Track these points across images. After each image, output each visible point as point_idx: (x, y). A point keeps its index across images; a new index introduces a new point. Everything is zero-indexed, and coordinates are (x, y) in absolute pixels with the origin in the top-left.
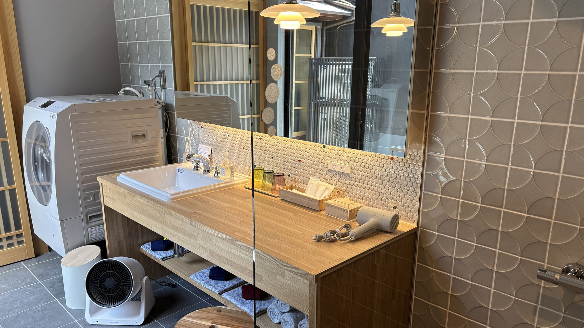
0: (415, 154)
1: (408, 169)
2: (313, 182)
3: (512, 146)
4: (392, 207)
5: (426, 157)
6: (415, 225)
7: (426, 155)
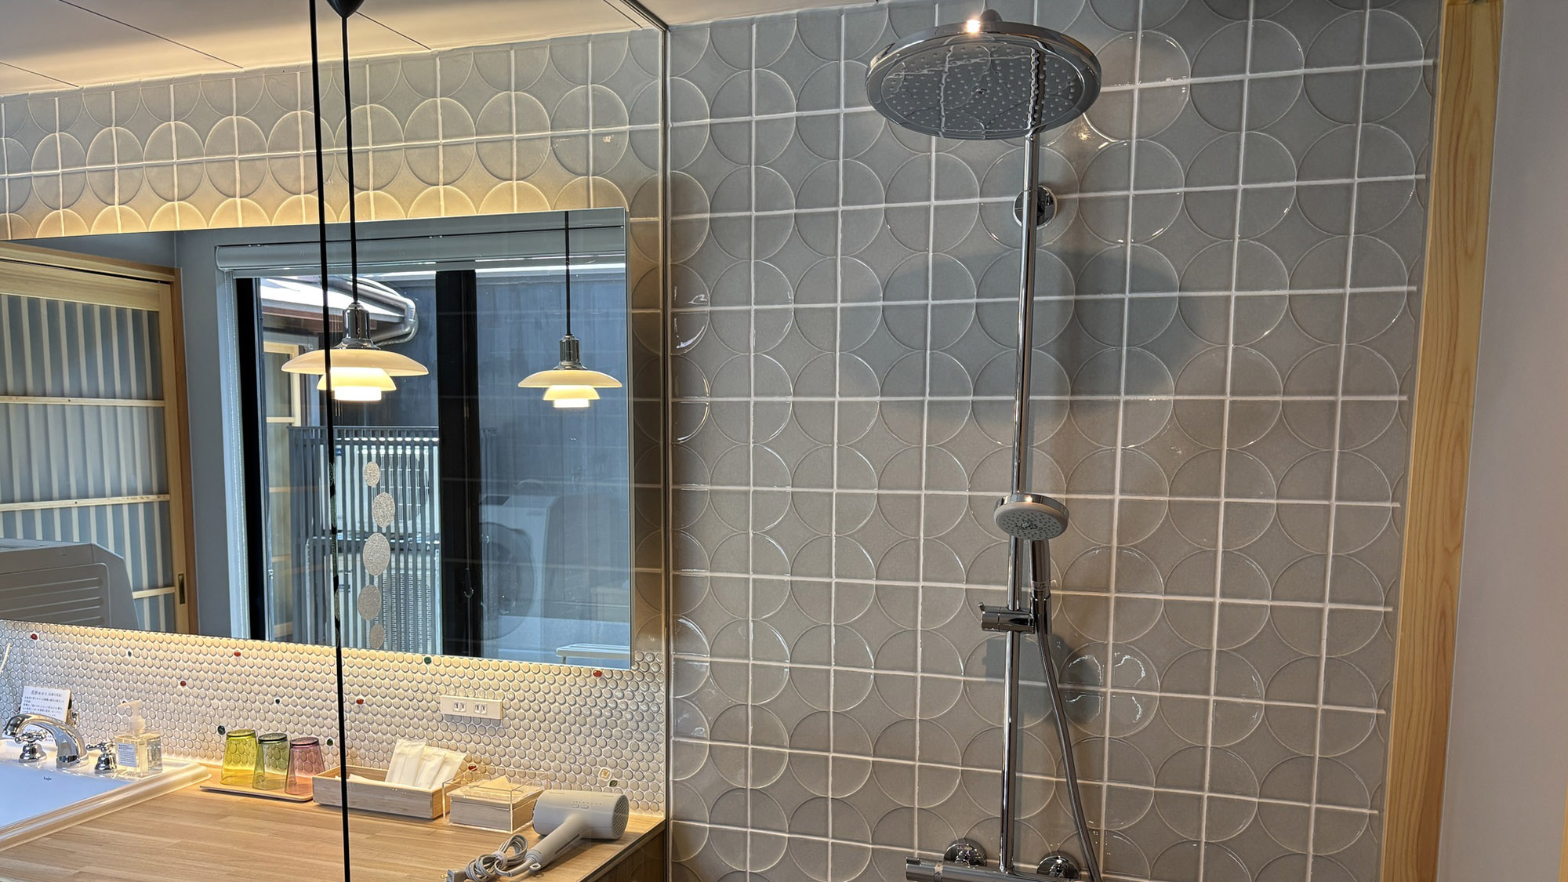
0: (648, 659)
1: (636, 693)
2: (407, 750)
3: (833, 628)
4: (606, 783)
5: (673, 663)
6: (660, 817)
7: (672, 660)
